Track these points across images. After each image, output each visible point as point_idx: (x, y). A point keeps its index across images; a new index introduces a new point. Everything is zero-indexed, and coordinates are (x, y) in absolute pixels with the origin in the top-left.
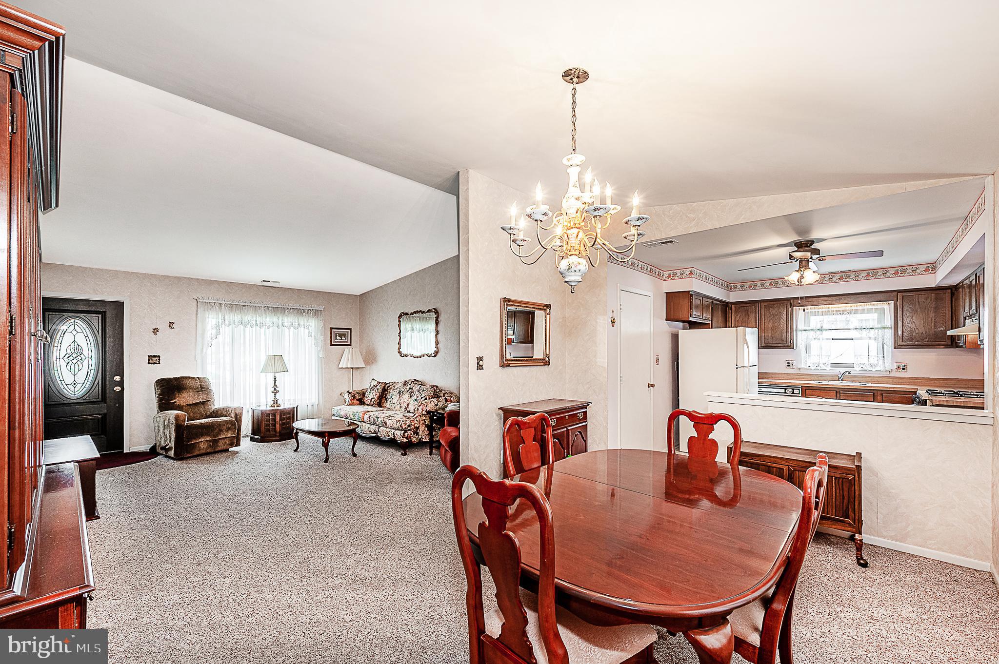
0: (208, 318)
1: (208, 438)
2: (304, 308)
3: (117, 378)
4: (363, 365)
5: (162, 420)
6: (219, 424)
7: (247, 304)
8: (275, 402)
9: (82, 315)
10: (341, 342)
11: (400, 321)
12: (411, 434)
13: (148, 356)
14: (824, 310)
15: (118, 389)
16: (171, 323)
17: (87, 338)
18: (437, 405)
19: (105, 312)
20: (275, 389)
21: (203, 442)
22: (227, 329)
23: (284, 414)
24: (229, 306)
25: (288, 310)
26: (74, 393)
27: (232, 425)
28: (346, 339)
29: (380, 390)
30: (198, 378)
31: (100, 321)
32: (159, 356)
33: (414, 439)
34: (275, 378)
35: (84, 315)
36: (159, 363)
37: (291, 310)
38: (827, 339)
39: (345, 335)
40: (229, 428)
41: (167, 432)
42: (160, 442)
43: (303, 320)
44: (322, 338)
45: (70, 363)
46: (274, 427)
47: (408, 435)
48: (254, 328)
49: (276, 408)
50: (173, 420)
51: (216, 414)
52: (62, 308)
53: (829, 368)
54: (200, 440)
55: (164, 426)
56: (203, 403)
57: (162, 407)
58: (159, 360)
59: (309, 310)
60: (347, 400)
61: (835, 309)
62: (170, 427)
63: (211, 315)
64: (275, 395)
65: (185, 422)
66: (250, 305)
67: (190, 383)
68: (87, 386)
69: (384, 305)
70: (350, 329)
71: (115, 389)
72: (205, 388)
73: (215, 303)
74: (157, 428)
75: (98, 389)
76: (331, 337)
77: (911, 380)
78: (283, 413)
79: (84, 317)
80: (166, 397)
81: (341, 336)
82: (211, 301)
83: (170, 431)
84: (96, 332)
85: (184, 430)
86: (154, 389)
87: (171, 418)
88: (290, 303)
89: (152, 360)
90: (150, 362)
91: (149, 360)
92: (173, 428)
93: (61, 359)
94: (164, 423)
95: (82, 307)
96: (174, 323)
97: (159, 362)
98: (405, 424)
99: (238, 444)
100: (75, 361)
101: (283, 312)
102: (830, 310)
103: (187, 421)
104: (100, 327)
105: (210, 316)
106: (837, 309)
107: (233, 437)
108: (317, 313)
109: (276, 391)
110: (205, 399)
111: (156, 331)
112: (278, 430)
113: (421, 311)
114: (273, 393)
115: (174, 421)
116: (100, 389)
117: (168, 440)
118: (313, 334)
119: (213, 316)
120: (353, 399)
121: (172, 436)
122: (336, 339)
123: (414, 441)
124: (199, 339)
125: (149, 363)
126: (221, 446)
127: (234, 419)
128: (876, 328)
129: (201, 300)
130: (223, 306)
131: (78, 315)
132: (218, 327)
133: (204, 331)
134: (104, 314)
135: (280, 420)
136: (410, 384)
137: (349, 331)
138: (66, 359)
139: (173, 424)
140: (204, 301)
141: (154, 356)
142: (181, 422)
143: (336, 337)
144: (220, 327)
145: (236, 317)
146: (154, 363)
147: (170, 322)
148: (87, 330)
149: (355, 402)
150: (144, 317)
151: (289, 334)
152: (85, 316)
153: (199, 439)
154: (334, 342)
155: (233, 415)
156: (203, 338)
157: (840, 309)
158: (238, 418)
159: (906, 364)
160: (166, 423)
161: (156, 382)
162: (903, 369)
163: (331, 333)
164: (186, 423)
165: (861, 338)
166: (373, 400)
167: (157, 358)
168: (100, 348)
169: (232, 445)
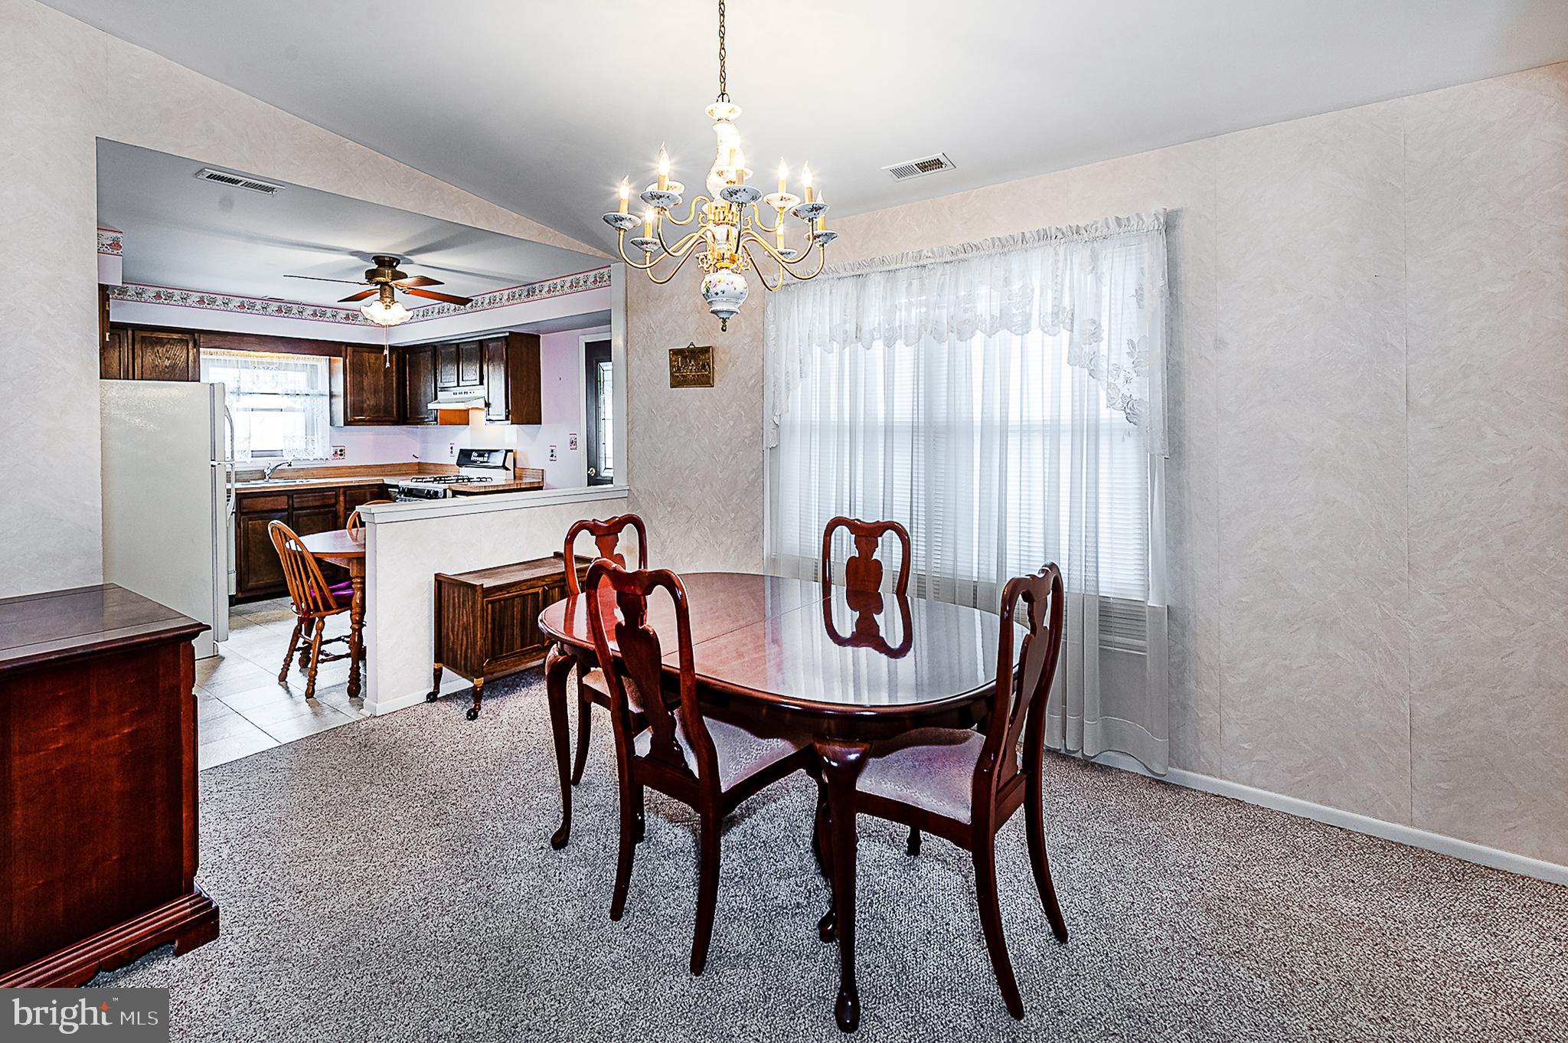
14: (239, 358)
38: (246, 410)
53: (249, 459)
61: (256, 360)
77: (350, 470)
102: (249, 359)
106: (260, 360)
128: (313, 395)
157: (264, 360)
159: (343, 448)
162: (341, 455)
165: (292, 410)
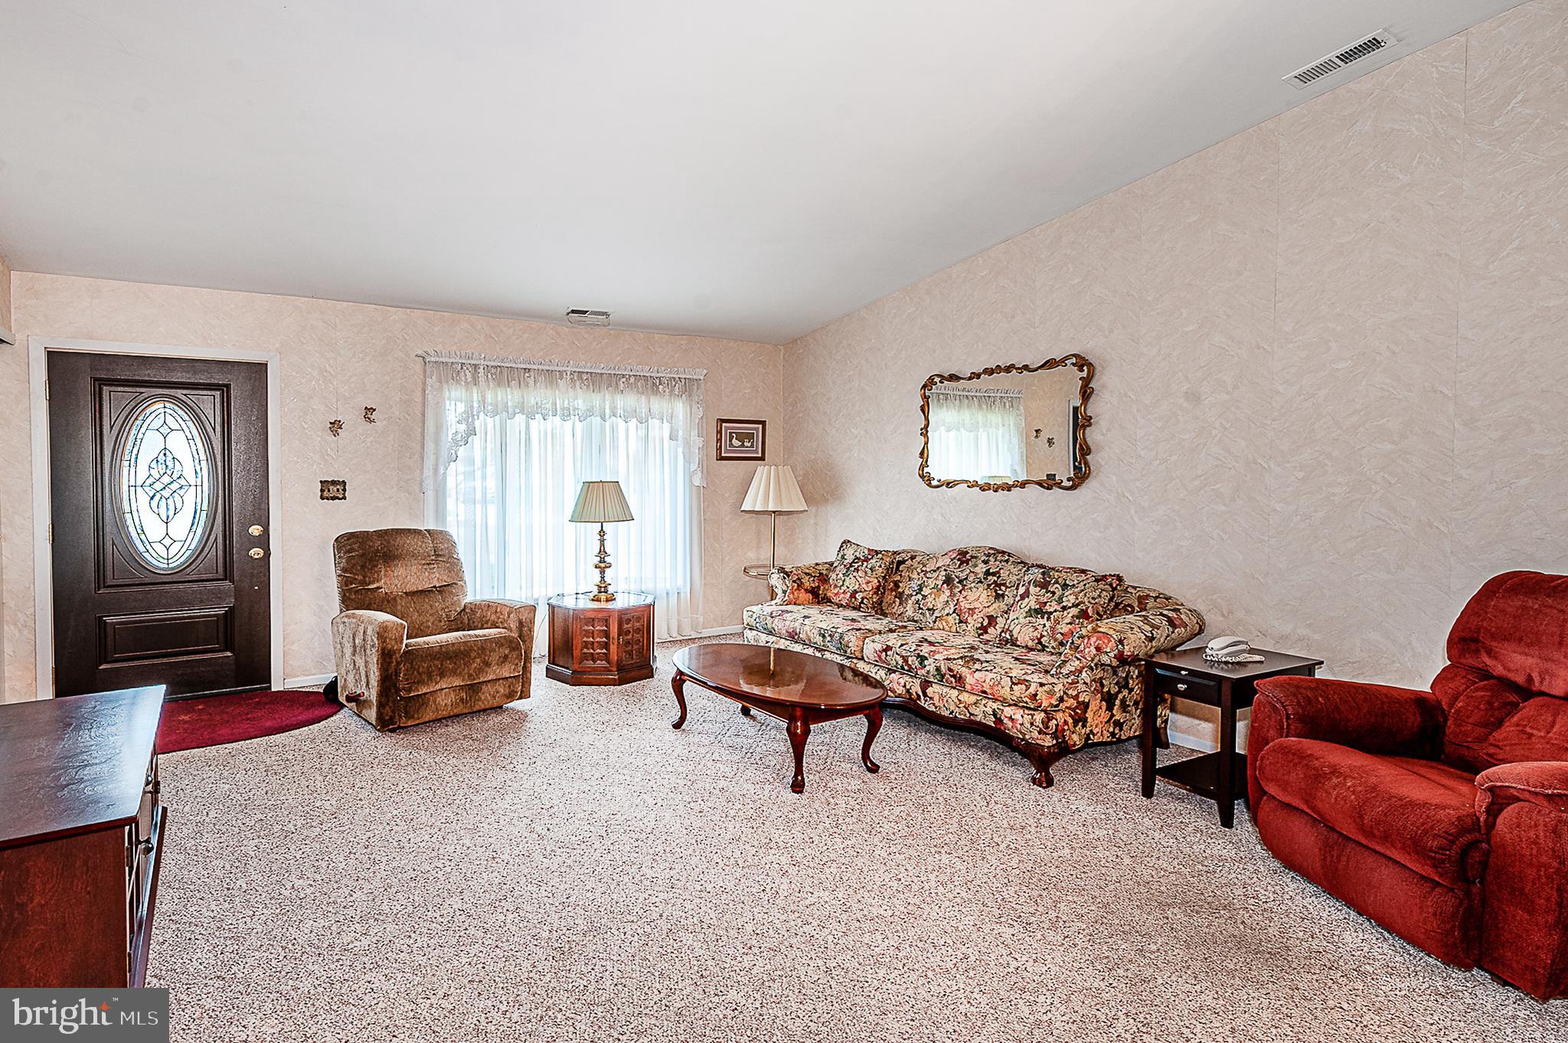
0: (449, 399)
1: (458, 682)
2: (659, 375)
3: (255, 530)
4: (801, 505)
5: (349, 633)
6: (483, 648)
7: (535, 367)
8: (603, 588)
9: (179, 393)
10: (742, 452)
11: (926, 398)
12: (1066, 722)
13: (321, 481)
15: (256, 552)
16: (370, 410)
17: (191, 442)
18: (1151, 639)
19: (228, 386)
20: (602, 561)
21: (444, 691)
22: (490, 421)
23: (628, 621)
24: (493, 371)
25: (624, 380)
26: (166, 561)
27: (512, 649)
28: (752, 446)
29: (880, 571)
30: (428, 531)
31: (218, 405)
32: (344, 483)
33: (1075, 737)
34: (602, 533)
35: (185, 392)
36: (344, 498)
37: (632, 379)
39: (750, 436)
40: (506, 657)
41: (360, 662)
42: (345, 680)
43: (658, 404)
44: (699, 442)
45: (158, 496)
46: (604, 651)
47: (1057, 725)
48: (549, 421)
49: (603, 605)
50: (372, 638)
51: (469, 617)
52: (137, 378)
54: (438, 687)
55: (355, 647)
56: (441, 590)
57: (349, 598)
58: (344, 490)
59: (670, 378)
60: (779, 591)
62: (368, 652)
63: (455, 390)
64: (603, 572)
65: (402, 642)
66: (540, 367)
67: (412, 543)
68: (192, 547)
69: (867, 360)
70: (763, 423)
71: (252, 552)
72: (443, 555)
73: (463, 364)
74: (339, 646)
75: (215, 552)
76: (719, 440)
78: (624, 617)
79: (184, 398)
80: (360, 577)
81: (741, 437)
82: (454, 361)
83: (366, 662)
84: (210, 429)
85: (398, 663)
86: (333, 557)
87: (369, 632)
88: (629, 364)
89: (329, 491)
90: (326, 494)
91: (322, 491)
92: (374, 659)
93: (139, 489)
94: (354, 640)
95: (179, 374)
96: (375, 410)
97: (344, 494)
98: (1051, 693)
99: (525, 694)
100: (166, 493)
101: (614, 383)
103: (407, 639)
104: (218, 419)
105: (453, 393)
107: (514, 677)
108: (687, 387)
109: (603, 566)
110: (446, 579)
111: (336, 426)
112: (614, 657)
113: (1012, 366)
114: (598, 571)
115: (375, 640)
116: (220, 553)
117: (364, 683)
118: (680, 433)
119: (458, 394)
120: (798, 589)
121: (372, 676)
122: (731, 445)
123: (1074, 745)
124: (430, 446)
125: (322, 498)
126: (486, 697)
127: (515, 635)
129: (433, 359)
130: (481, 370)
131: (172, 392)
132: (469, 417)
133: (439, 427)
134: (224, 389)
135: (619, 636)
136: (986, 562)
137: (761, 426)
138: (147, 489)
139: (373, 646)
140: (441, 360)
141: (334, 483)
142: (393, 643)
143: (731, 441)
144: (476, 417)
145: (511, 396)
146: (334, 498)
147: (366, 408)
148: (190, 424)
149: (803, 596)
150: (311, 398)
151: (628, 433)
152: (185, 395)
153: (437, 683)
154: (727, 451)
155: (514, 625)
156: (437, 442)
158: (525, 630)
160: (357, 641)
161: (336, 540)
163: (719, 432)
164: (405, 642)
166: (859, 596)
167: (340, 487)
168: (219, 464)
169: (511, 696)
